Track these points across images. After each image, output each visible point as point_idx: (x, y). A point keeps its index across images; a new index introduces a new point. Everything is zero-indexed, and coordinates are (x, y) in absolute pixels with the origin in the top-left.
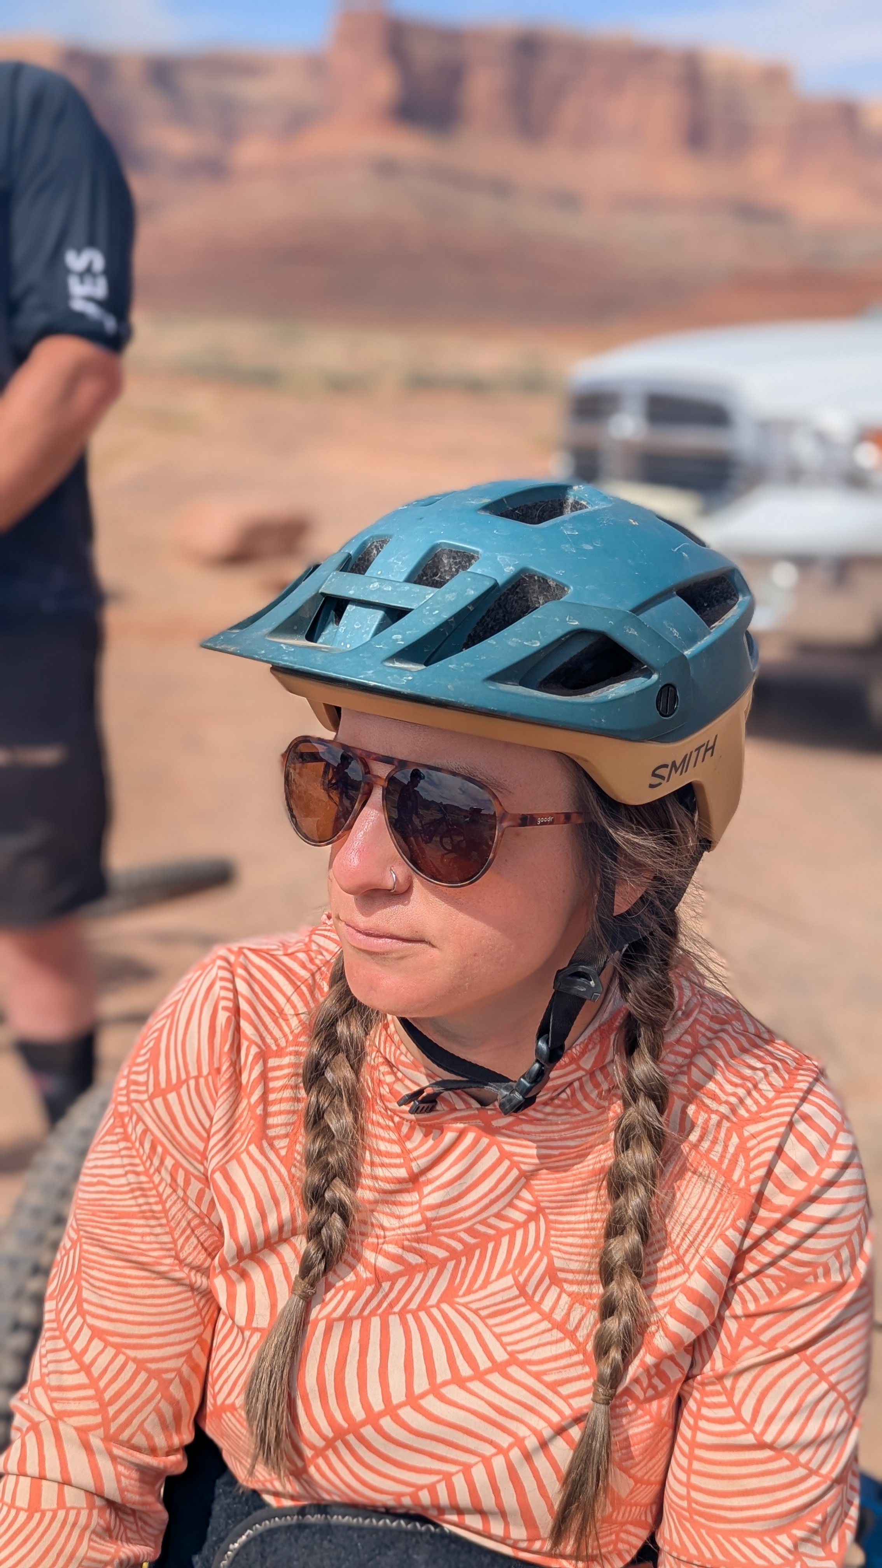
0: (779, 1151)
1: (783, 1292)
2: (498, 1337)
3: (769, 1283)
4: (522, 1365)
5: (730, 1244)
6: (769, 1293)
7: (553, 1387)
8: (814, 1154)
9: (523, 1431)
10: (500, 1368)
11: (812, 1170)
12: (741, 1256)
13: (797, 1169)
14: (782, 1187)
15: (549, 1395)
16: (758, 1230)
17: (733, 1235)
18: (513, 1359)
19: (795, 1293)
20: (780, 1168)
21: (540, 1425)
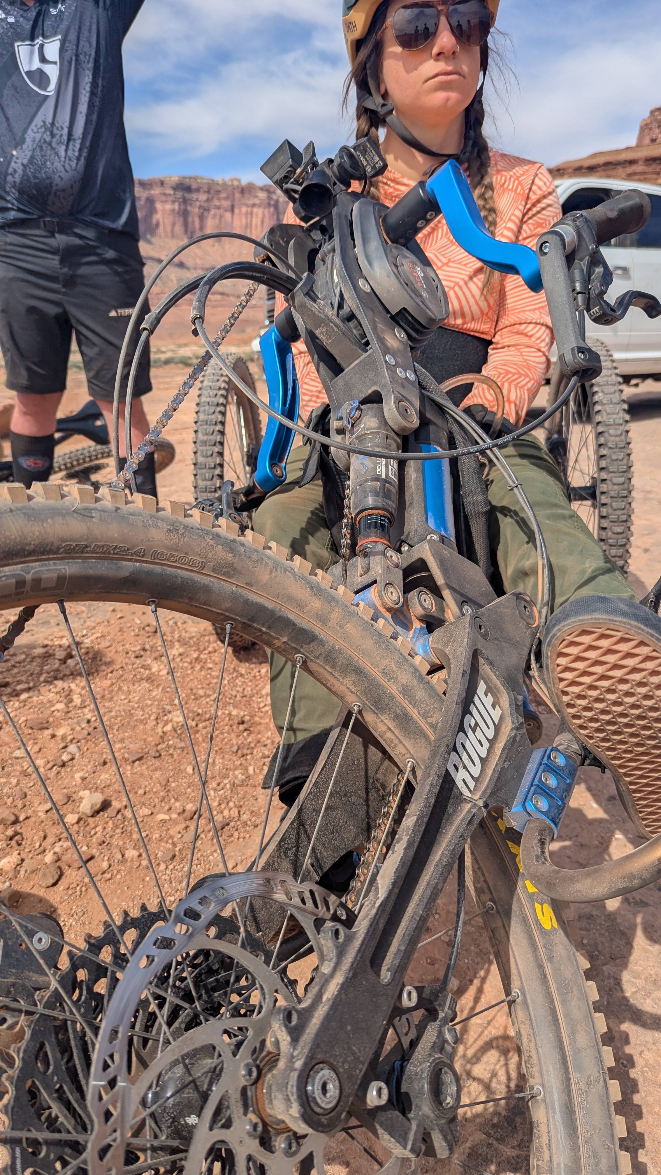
0: (533, 183)
1: (535, 229)
2: (443, 255)
3: (530, 226)
4: (454, 262)
5: (520, 210)
6: (530, 229)
7: (465, 265)
8: (545, 184)
9: (457, 280)
10: (446, 264)
11: (545, 189)
12: (524, 215)
13: (540, 188)
14: (535, 193)
15: (464, 268)
16: (528, 206)
17: (521, 208)
18: (449, 261)
19: (539, 229)
20: (534, 188)
21: (463, 277)
